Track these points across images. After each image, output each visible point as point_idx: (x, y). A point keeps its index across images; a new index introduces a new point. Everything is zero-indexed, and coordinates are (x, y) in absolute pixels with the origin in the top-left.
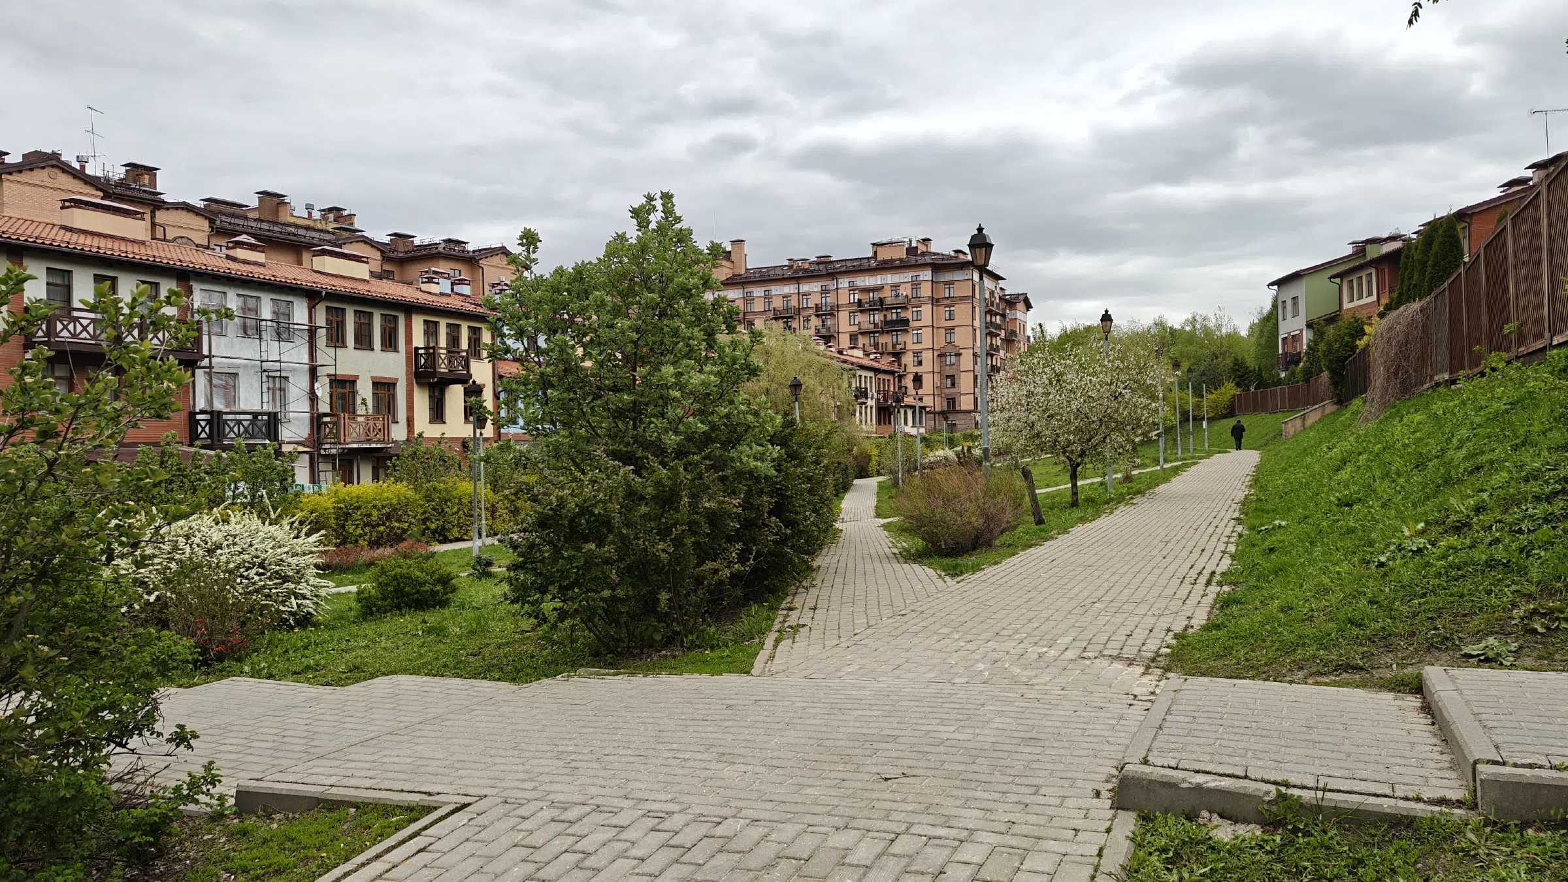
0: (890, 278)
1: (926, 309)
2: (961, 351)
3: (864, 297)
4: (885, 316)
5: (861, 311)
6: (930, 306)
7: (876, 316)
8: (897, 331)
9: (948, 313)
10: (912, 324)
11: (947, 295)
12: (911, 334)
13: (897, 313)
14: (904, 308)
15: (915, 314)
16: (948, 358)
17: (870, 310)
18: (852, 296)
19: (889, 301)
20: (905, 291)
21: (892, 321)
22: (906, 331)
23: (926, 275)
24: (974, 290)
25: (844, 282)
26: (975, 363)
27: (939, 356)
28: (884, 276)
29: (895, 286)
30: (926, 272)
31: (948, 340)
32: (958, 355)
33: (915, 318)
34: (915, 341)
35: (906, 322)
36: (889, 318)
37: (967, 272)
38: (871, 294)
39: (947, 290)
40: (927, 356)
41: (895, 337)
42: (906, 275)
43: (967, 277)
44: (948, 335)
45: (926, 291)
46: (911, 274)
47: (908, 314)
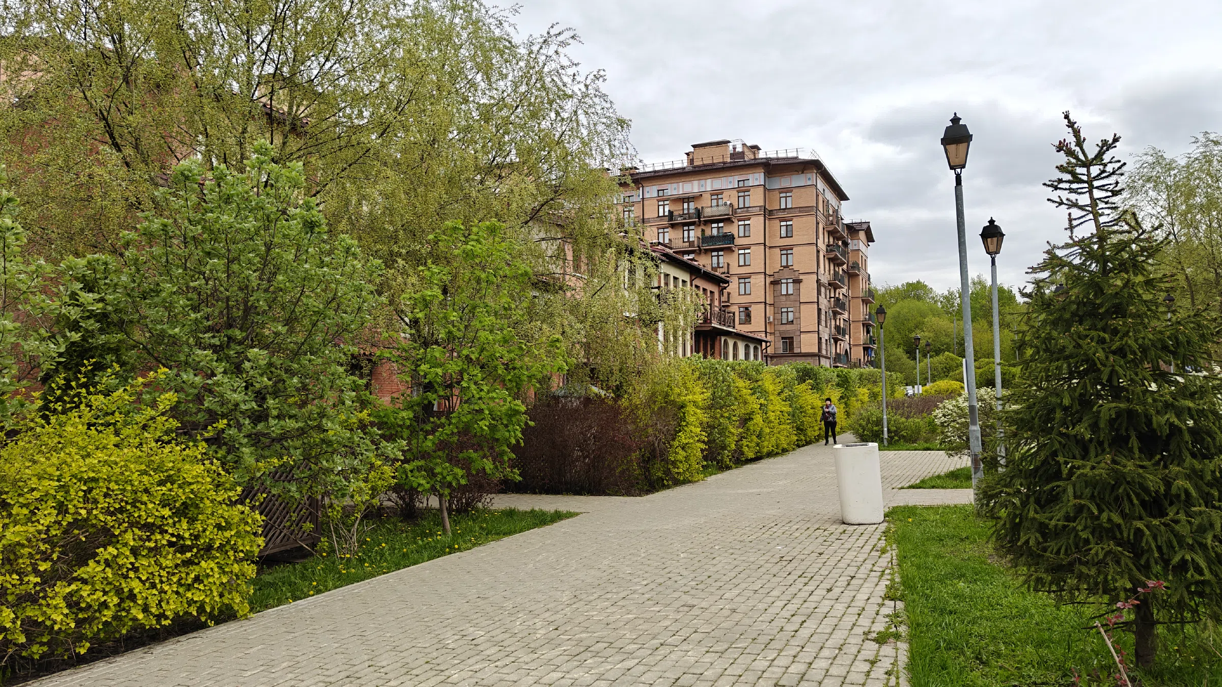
0: (710, 184)
1: (757, 223)
2: (801, 277)
3: (677, 209)
4: (703, 231)
5: (673, 226)
6: (762, 218)
7: (692, 233)
8: (718, 250)
9: (784, 229)
10: (738, 241)
11: (783, 206)
12: (735, 255)
13: (718, 228)
14: (728, 220)
15: (742, 228)
16: (784, 286)
17: (684, 224)
18: (661, 208)
19: (708, 212)
20: (730, 198)
21: (712, 237)
22: (730, 250)
23: (757, 178)
24: (817, 200)
25: (651, 191)
26: (819, 293)
27: (772, 283)
28: (702, 182)
29: (717, 194)
30: (757, 175)
31: (784, 264)
32: (797, 282)
33: (742, 234)
34: (742, 263)
35: (730, 238)
36: (708, 233)
37: (809, 175)
38: (686, 205)
39: (783, 200)
40: (758, 282)
41: (715, 259)
42: (731, 179)
43: (809, 183)
44: (784, 257)
45: (756, 199)
46: (737, 178)
47: (732, 229)
